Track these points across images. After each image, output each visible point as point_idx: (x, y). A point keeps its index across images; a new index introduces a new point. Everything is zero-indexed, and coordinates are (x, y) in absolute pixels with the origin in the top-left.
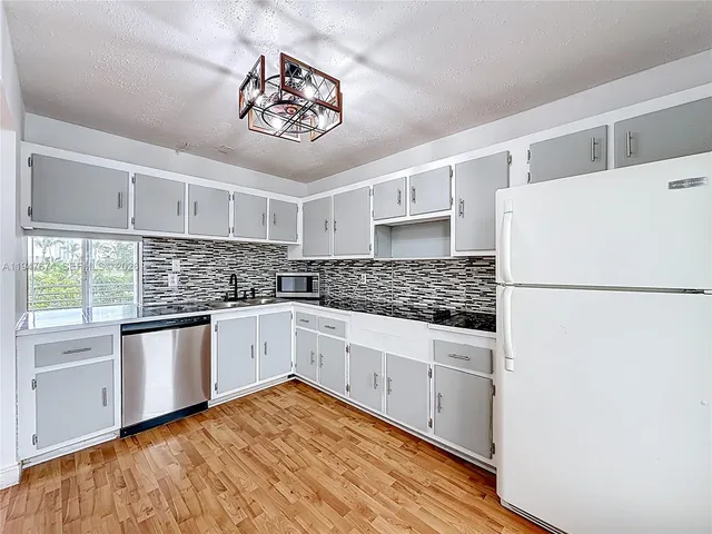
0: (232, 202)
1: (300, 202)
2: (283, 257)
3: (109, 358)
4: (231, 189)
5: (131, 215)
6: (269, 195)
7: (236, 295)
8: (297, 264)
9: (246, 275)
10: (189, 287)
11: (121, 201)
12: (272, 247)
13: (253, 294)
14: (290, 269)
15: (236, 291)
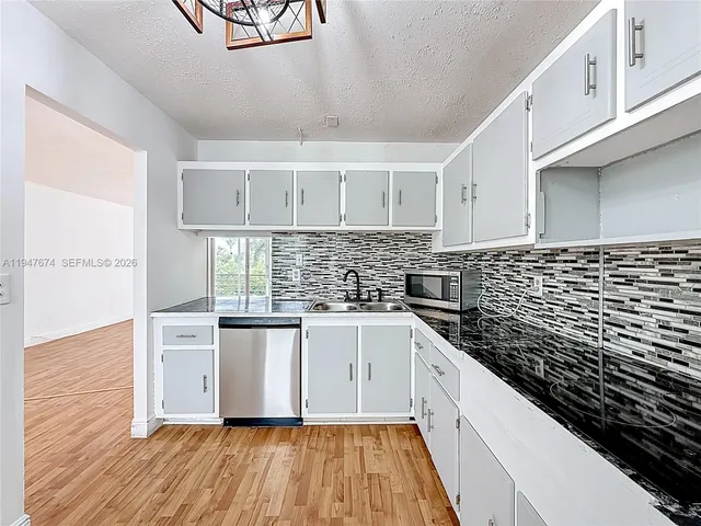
0: (343, 184)
1: (439, 168)
2: (425, 249)
3: (210, 347)
4: (343, 168)
5: (247, 212)
6: (392, 167)
7: (359, 295)
8: (447, 259)
9: (372, 271)
10: (311, 283)
11: (239, 198)
12: (408, 237)
13: (380, 295)
14: (436, 265)
15: (358, 290)
